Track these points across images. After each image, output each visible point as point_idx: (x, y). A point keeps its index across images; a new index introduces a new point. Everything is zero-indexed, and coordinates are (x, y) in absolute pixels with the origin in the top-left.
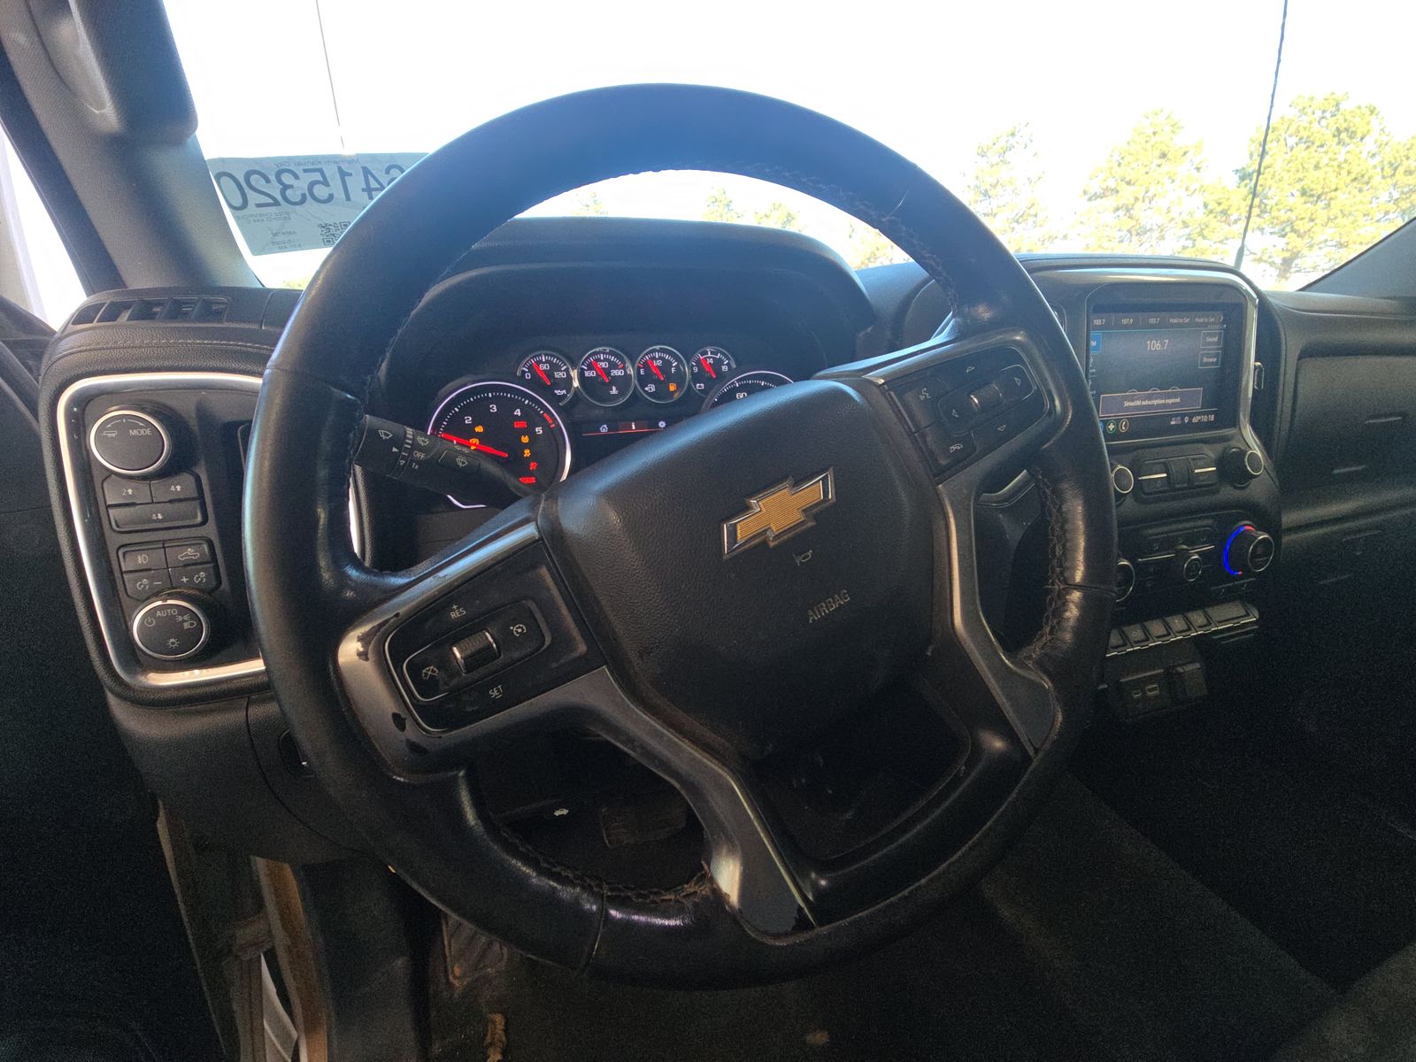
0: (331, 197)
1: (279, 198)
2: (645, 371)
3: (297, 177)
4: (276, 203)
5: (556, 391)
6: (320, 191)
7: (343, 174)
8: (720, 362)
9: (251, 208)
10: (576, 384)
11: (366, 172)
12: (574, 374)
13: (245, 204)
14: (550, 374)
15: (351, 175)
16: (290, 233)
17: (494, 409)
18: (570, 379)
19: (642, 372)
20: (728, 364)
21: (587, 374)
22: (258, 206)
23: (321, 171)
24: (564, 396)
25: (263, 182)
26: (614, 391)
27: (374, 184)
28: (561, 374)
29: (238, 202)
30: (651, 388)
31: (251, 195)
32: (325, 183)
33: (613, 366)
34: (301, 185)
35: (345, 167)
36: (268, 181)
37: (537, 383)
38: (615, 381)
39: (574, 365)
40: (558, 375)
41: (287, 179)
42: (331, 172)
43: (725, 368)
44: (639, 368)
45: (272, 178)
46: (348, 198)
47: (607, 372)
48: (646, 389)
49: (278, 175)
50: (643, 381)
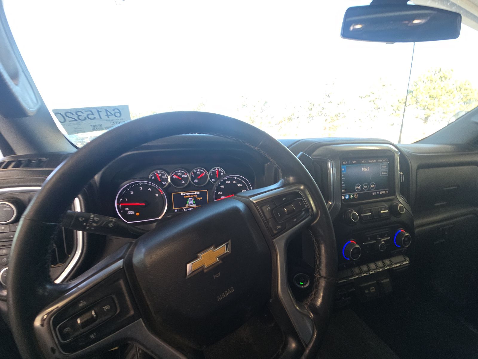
0: (95, 118)
1: (77, 119)
2: (194, 176)
3: (82, 113)
4: (76, 120)
5: (163, 183)
6: (91, 116)
7: (98, 111)
8: (220, 172)
9: (67, 122)
10: (169, 180)
11: (106, 111)
12: (169, 177)
13: (65, 121)
14: (161, 177)
15: (101, 112)
16: (81, 128)
17: (141, 188)
18: (167, 179)
19: (193, 176)
20: (223, 173)
21: (174, 177)
22: (70, 121)
23: (91, 111)
24: (166, 184)
25: (71, 115)
26: (183, 182)
27: (109, 114)
28: (165, 177)
29: (63, 120)
30: (196, 181)
31: (66, 118)
32: (93, 114)
33: (183, 174)
34: (85, 115)
35: (99, 110)
36: (72, 114)
37: (156, 181)
38: (184, 179)
39: (169, 175)
40: (164, 177)
41: (79, 114)
42: (94, 111)
43: (222, 174)
44: (192, 174)
45: (74, 113)
46: (100, 118)
47: (180, 176)
48: (194, 181)
49: (76, 113)
50: (193, 179)
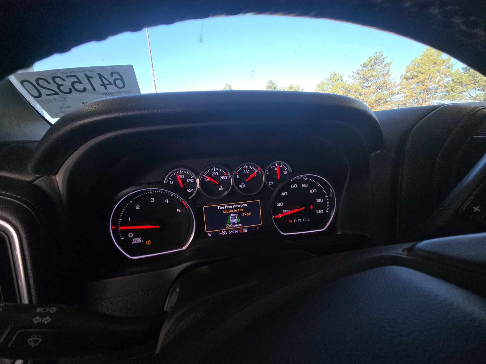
0: (85, 90)
1: (57, 91)
2: (239, 176)
3: (64, 80)
4: (56, 93)
5: (187, 190)
6: (77, 86)
7: (88, 78)
8: (282, 170)
9: (44, 97)
10: (198, 186)
11: (100, 76)
12: (198, 181)
13: (40, 95)
14: (184, 181)
15: (92, 78)
16: (68, 107)
17: (153, 200)
18: (195, 183)
19: (237, 177)
20: (287, 170)
21: (205, 179)
22: (48, 95)
23: (75, 76)
24: (193, 192)
25: (46, 83)
26: (221, 188)
27: (106, 82)
28: (191, 180)
29: (37, 94)
30: (243, 185)
31: (42, 90)
32: (80, 82)
33: (221, 174)
34: (67, 84)
35: (88, 74)
36: (49, 83)
37: (175, 188)
38: (222, 182)
39: (197, 176)
40: (189, 181)
41: (59, 81)
42: (81, 76)
43: (285, 173)
44: (236, 175)
45: (51, 81)
46: (94, 89)
47: (216, 178)
48: (240, 186)
49: (54, 79)
50: (237, 182)
